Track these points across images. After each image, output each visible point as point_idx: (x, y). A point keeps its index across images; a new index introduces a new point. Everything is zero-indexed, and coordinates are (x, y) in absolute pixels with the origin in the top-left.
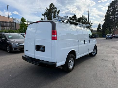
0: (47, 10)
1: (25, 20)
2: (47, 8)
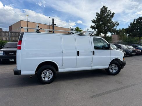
0: (97, 15)
1: (80, 29)
2: (97, 13)
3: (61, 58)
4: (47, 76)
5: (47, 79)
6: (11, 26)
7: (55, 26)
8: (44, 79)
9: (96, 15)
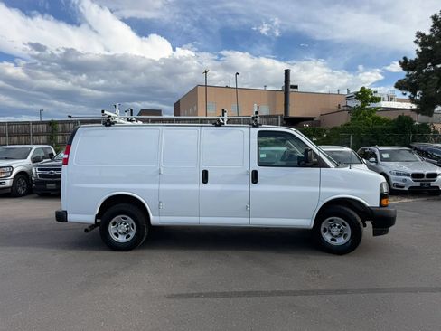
0: (420, 40)
2: (419, 35)
3: (155, 187)
4: (121, 231)
5: (121, 239)
6: (178, 102)
7: (291, 90)
8: (115, 238)
9: (416, 42)
